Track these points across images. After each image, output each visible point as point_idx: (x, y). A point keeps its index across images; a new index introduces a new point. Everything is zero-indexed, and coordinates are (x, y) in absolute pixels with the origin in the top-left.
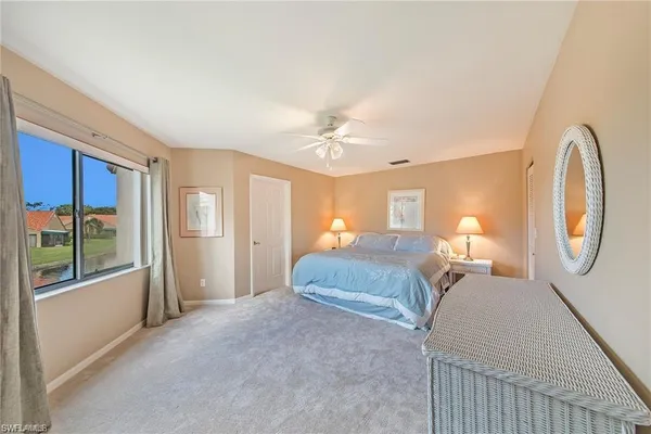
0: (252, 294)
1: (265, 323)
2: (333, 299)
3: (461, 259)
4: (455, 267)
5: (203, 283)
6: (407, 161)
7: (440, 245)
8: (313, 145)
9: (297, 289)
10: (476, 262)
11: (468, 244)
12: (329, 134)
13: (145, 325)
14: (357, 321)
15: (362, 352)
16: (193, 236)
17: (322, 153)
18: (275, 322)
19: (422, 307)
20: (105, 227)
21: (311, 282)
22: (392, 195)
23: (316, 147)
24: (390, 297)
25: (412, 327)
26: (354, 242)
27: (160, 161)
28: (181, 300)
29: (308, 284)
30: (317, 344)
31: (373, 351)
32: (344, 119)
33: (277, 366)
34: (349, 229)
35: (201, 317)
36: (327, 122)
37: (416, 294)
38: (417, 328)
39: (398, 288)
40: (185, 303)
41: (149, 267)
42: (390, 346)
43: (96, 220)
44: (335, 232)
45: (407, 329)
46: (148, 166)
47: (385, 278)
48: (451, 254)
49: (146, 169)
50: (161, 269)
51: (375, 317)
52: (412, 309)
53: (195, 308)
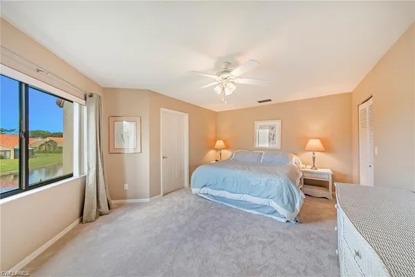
0: (162, 194)
1: (174, 219)
2: (223, 199)
3: (309, 168)
4: (305, 174)
5: (126, 187)
6: (270, 100)
7: (294, 159)
8: (212, 84)
9: (194, 190)
10: (319, 170)
11: (314, 158)
12: (225, 75)
13: (81, 221)
14: (241, 215)
15: (252, 243)
16: (119, 153)
17: (218, 90)
18: (181, 216)
19: (293, 206)
20: (59, 146)
21: (205, 185)
22: (258, 124)
23: (215, 86)
24: (268, 197)
25: (284, 220)
26: (231, 157)
27: (95, 96)
28: (110, 200)
29: (203, 187)
30: (216, 237)
31: (261, 242)
32: (237, 65)
33: (188, 258)
34: (227, 148)
35: (124, 213)
36: (223, 66)
37: (288, 196)
38: (288, 221)
39: (273, 192)
40: (113, 202)
41: (85, 176)
42: (272, 237)
43: (52, 141)
44: (217, 150)
45: (280, 222)
46: (85, 99)
47: (263, 184)
48: (301, 165)
49: (83, 102)
50: (94, 178)
51: (254, 212)
52: (285, 207)
53: (120, 205)
